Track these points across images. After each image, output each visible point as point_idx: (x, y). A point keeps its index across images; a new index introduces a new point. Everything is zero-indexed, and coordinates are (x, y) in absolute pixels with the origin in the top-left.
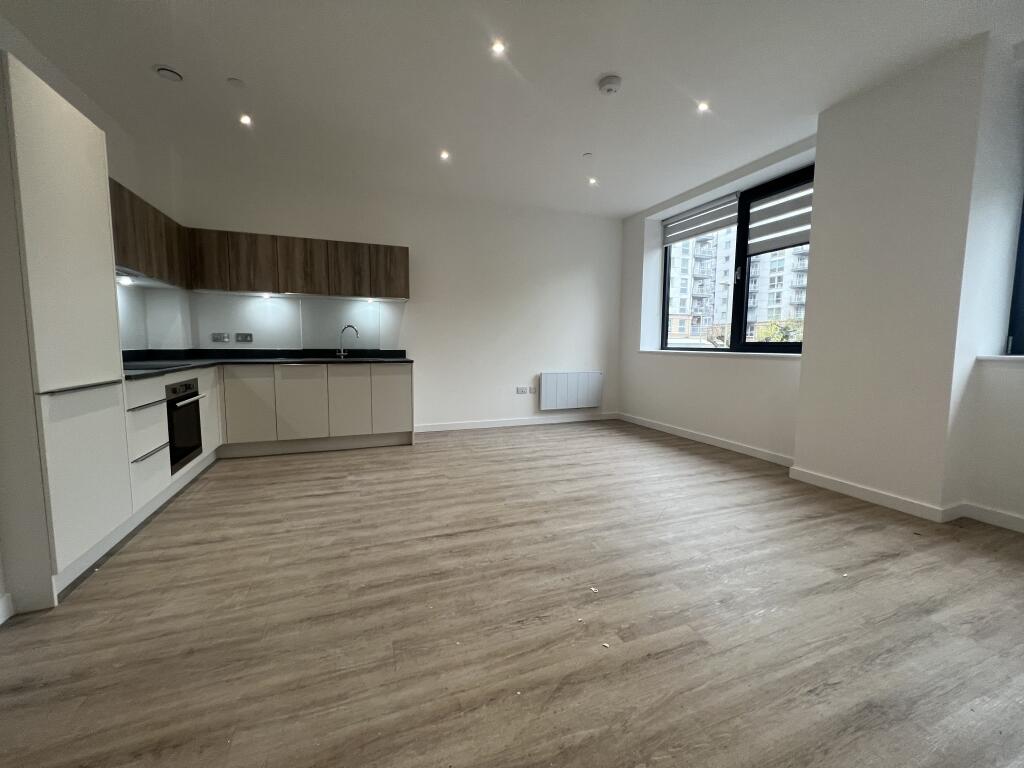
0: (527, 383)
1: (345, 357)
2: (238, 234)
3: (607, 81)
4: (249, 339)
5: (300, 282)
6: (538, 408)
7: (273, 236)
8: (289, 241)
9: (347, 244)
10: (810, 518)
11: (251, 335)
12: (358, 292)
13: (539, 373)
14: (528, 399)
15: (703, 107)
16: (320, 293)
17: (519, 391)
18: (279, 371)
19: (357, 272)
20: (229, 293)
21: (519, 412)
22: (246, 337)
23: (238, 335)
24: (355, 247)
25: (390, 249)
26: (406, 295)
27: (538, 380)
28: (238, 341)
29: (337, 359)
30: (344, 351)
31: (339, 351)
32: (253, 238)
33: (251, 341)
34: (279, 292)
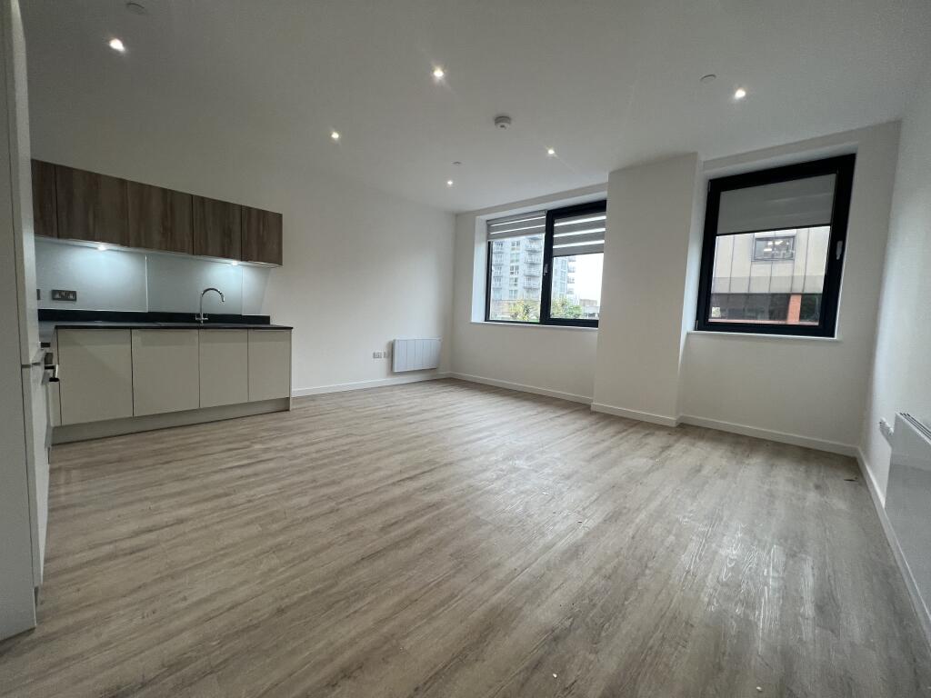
0: (382, 349)
1: (205, 321)
2: (70, 170)
3: (501, 119)
4: (71, 297)
5: (157, 237)
6: (391, 371)
7: (121, 180)
8: (143, 190)
9: (215, 202)
10: (619, 432)
11: (74, 293)
12: (226, 254)
13: (392, 340)
14: (382, 363)
15: (551, 152)
16: (182, 250)
17: (375, 356)
18: (138, 337)
19: (227, 233)
20: (56, 240)
21: (375, 374)
22: (69, 295)
23: (54, 292)
24: (225, 206)
25: (263, 214)
26: (278, 260)
27: (392, 346)
28: (54, 299)
29: (195, 325)
30: (205, 315)
31: (199, 315)
32: (94, 179)
33: (75, 300)
34: (129, 246)
